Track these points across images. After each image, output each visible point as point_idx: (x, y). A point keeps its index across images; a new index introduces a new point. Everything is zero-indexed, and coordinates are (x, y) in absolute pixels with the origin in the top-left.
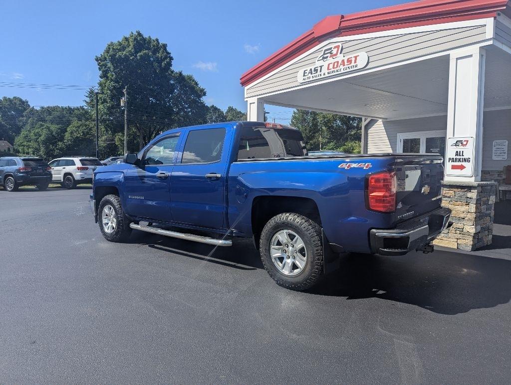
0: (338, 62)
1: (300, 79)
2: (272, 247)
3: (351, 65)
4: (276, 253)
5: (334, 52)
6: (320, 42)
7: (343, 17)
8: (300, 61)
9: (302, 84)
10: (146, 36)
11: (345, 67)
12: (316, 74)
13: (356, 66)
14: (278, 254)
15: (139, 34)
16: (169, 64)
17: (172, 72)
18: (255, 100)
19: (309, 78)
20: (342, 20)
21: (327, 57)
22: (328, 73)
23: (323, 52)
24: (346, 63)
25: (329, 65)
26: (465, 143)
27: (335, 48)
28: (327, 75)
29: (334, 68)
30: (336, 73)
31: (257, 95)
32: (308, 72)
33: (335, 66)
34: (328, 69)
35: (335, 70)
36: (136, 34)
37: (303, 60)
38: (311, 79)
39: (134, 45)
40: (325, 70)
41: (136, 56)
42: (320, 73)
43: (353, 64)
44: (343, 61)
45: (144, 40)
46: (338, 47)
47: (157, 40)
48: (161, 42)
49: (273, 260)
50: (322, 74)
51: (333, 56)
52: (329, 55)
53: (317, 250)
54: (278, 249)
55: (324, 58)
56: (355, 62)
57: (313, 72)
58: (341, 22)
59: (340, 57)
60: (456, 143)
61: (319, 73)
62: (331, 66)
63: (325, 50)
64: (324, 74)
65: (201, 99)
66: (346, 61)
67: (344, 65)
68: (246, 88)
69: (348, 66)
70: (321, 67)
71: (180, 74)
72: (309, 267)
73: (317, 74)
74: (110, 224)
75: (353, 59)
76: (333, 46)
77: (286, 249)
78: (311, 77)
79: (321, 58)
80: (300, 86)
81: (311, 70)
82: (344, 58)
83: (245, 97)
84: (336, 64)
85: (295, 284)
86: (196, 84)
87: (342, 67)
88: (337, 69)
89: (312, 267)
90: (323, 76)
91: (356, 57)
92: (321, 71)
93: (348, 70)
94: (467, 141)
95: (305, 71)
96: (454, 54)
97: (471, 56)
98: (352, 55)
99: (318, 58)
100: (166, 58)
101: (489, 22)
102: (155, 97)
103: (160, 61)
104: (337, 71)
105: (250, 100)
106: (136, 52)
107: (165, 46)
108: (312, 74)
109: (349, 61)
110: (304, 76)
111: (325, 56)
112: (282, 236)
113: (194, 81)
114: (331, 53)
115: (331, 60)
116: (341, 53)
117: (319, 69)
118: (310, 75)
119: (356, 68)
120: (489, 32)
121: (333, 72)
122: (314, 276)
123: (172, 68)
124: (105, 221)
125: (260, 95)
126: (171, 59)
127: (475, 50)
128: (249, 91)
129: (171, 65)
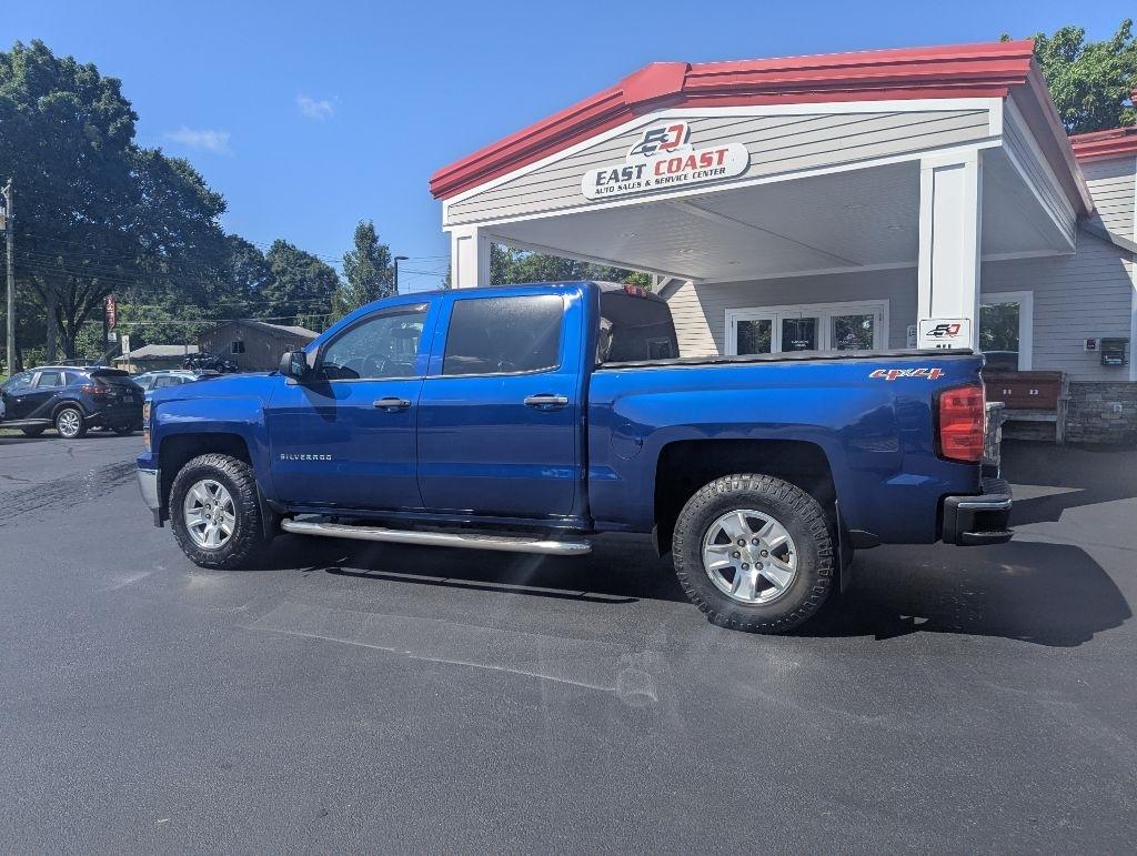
0: (680, 160)
1: (589, 188)
2: (707, 547)
3: (710, 168)
4: (715, 560)
5: (672, 137)
6: (637, 115)
7: (689, 68)
8: (585, 153)
9: (594, 201)
10: (60, 54)
11: (696, 170)
12: (627, 183)
13: (723, 170)
14: (723, 562)
15: (41, 49)
16: (129, 131)
17: (134, 149)
18: (472, 230)
19: (612, 189)
20: (689, 73)
21: (654, 148)
22: (657, 181)
23: (645, 134)
24: (698, 164)
25: (659, 164)
26: (953, 330)
27: (672, 129)
28: (653, 186)
29: (670, 171)
30: (676, 183)
31: (478, 221)
32: (607, 176)
33: (674, 168)
34: (657, 173)
35: (674, 175)
36: (32, 47)
37: (595, 149)
38: (616, 192)
39: (27, 76)
40: (649, 174)
41: (33, 104)
42: (638, 180)
43: (714, 165)
44: (692, 158)
45: (56, 64)
46: (680, 128)
47: (93, 68)
48: (105, 74)
49: (711, 576)
50: (643, 184)
51: (666, 146)
52: (658, 143)
53: (822, 546)
54: (723, 551)
55: (645, 150)
56: (720, 162)
57: (621, 177)
58: (686, 77)
59: (684, 151)
60: (937, 329)
61: (634, 179)
62: (664, 168)
63: (649, 134)
64: (648, 183)
65: (214, 219)
66: (698, 159)
67: (694, 166)
68: (446, 203)
69: (703, 170)
70: (640, 168)
71: (157, 155)
72: (804, 581)
73: (631, 182)
74: (210, 527)
75: (715, 157)
76: (668, 125)
77: (741, 550)
78: (616, 188)
79: (640, 149)
80: (588, 205)
81: (615, 172)
82: (693, 153)
83: (445, 221)
84: (675, 163)
85: (770, 621)
86: (199, 181)
87: (689, 171)
88: (677, 174)
89: (813, 580)
90: (643, 188)
91: (721, 153)
92: (639, 177)
93: (704, 178)
94: (958, 326)
95: (600, 174)
96: (929, 160)
97: (962, 165)
98: (714, 148)
99: (632, 148)
100: (118, 114)
101: (994, 105)
102: (88, 211)
103: (102, 121)
104: (679, 178)
105: (457, 232)
106: (34, 93)
107: (114, 85)
108: (617, 181)
109: (706, 159)
110: (598, 183)
111: (649, 145)
112: (734, 523)
113: (191, 174)
114: (662, 139)
115: (662, 155)
116: (686, 142)
117: (635, 171)
118: (612, 183)
119: (723, 175)
120: (996, 126)
121: (667, 180)
122: (815, 600)
123: (134, 141)
124: (192, 520)
125: (485, 220)
126: (133, 116)
127: (970, 154)
128: (455, 210)
129: (133, 133)
